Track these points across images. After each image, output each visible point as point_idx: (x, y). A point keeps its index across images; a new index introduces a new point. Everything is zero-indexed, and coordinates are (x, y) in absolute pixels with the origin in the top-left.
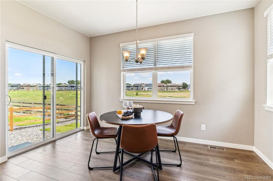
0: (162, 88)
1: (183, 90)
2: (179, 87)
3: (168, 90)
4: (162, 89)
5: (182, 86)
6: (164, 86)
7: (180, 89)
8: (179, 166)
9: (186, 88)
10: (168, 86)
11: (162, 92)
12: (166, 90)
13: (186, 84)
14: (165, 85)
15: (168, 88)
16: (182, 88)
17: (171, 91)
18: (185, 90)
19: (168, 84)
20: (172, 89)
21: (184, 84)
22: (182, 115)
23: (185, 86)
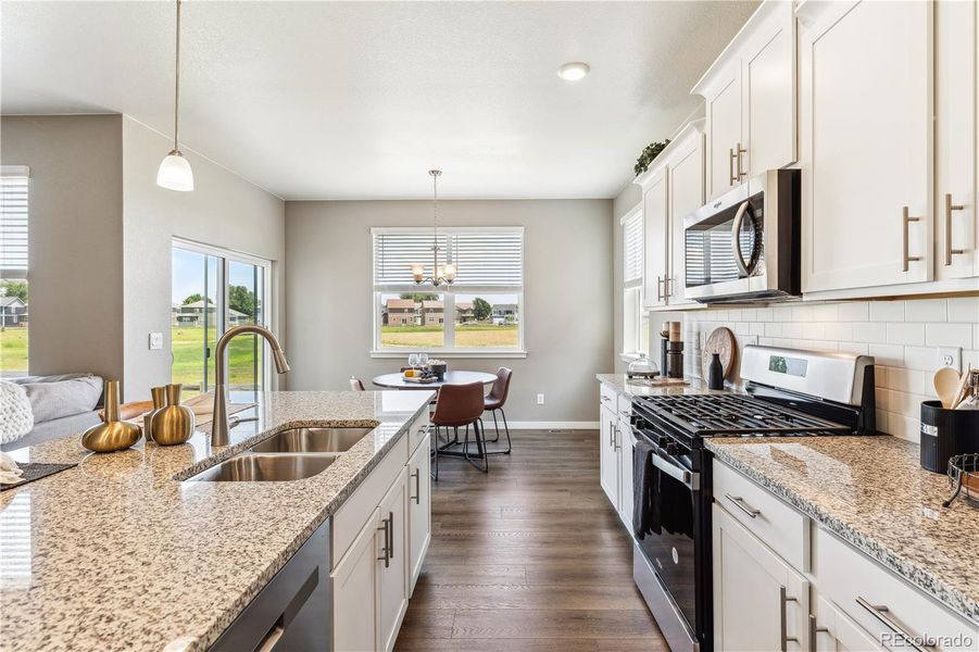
0: (406, 316)
2: (464, 311)
3: (428, 324)
4: (404, 321)
5: (473, 311)
6: (411, 310)
7: (464, 319)
8: (508, 453)
9: (484, 316)
10: (428, 310)
11: (407, 331)
12: (419, 322)
13: (484, 302)
14: (417, 306)
15: (428, 315)
16: (473, 318)
17: (438, 326)
18: (480, 323)
19: (427, 304)
20: (441, 321)
21: (478, 302)
22: (511, 373)
23: (481, 311)
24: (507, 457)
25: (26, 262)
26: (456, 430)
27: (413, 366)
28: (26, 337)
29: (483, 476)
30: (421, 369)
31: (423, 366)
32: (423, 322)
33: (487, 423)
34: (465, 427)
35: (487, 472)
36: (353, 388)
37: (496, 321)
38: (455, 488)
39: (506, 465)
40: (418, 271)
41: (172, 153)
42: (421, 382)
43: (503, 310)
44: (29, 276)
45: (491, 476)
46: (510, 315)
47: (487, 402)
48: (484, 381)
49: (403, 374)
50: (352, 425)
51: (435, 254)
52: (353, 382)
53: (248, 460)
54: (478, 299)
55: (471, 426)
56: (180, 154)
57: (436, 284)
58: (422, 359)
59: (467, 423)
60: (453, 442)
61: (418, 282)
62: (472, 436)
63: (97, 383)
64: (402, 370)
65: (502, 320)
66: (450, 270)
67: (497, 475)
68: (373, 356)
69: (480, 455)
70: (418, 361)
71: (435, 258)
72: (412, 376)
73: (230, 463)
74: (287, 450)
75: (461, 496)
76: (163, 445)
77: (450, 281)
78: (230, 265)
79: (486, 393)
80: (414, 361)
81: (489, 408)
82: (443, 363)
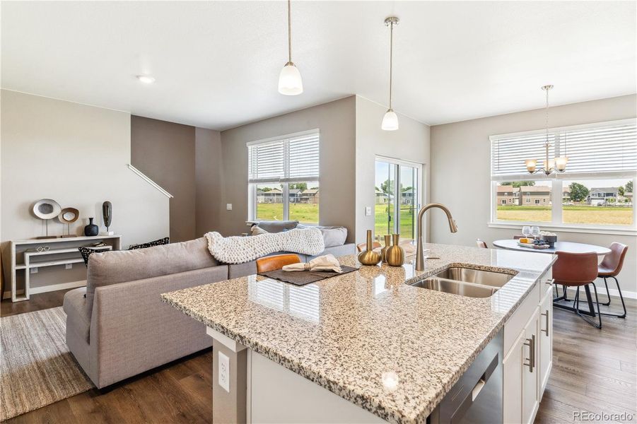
0: (505, 198)
1: (572, 202)
3: (525, 204)
4: (504, 202)
5: (569, 194)
6: (510, 194)
8: (623, 317)
9: (581, 198)
10: (525, 193)
11: (507, 209)
12: (517, 202)
13: (580, 187)
14: (516, 190)
15: (524, 198)
16: (569, 200)
17: (535, 205)
18: (578, 204)
19: (524, 189)
20: (537, 202)
21: (573, 186)
22: (626, 249)
23: (578, 194)
24: (621, 320)
25: (318, 173)
26: (564, 289)
27: (526, 235)
28: (318, 208)
29: (597, 331)
30: (533, 238)
31: (535, 236)
32: (521, 203)
33: (599, 288)
34: (575, 288)
35: (600, 328)
36: (479, 246)
37: (595, 203)
38: (568, 334)
39: (622, 327)
40: (531, 164)
41: (389, 111)
42: (534, 248)
43: (602, 192)
44: (320, 179)
45: (604, 333)
46: (611, 198)
47: (600, 270)
48: (598, 252)
49: (518, 241)
50: (496, 271)
51: (547, 150)
52: (480, 242)
53: (436, 281)
54: (574, 184)
55: (582, 288)
56: (392, 111)
57: (548, 173)
58: (534, 231)
59: (578, 284)
60: (562, 298)
61: (531, 172)
62: (583, 297)
63: (345, 231)
64: (516, 238)
65: (602, 202)
66: (561, 161)
67: (611, 333)
68: (489, 226)
69: (592, 313)
70: (531, 230)
71: (547, 153)
72: (526, 242)
73: (427, 281)
74: (453, 279)
75: (575, 342)
76: (390, 265)
77: (561, 170)
78: (401, 168)
79: (599, 262)
80: (527, 231)
81: (601, 276)
82: (555, 234)
